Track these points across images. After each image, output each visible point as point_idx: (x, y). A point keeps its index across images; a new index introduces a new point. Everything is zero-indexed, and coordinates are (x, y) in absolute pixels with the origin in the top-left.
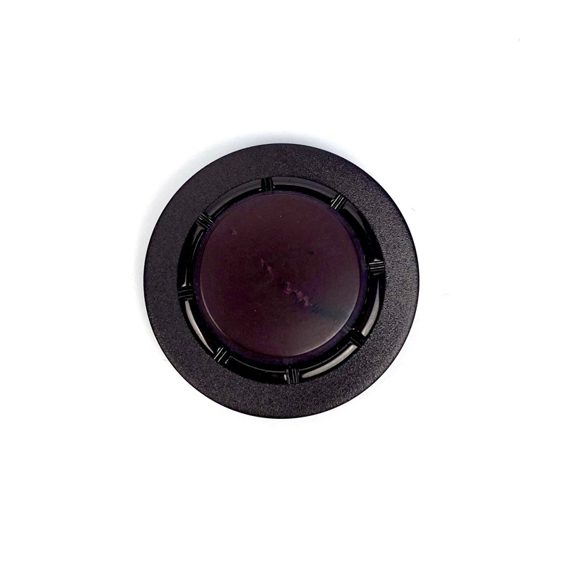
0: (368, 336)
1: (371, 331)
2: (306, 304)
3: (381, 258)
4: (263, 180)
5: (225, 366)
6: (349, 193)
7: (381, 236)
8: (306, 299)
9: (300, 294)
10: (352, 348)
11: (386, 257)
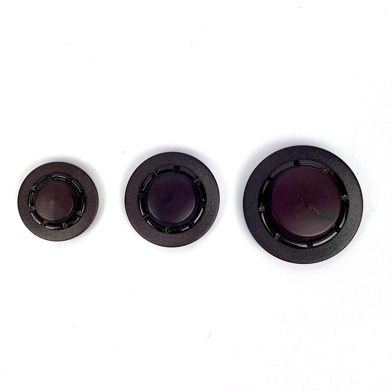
0: (342, 228)
1: (343, 227)
2: (318, 214)
3: (347, 195)
4: (294, 161)
5: (280, 241)
6: (332, 166)
7: (346, 185)
8: (318, 212)
9: (315, 210)
10: (336, 233)
11: (349, 194)
